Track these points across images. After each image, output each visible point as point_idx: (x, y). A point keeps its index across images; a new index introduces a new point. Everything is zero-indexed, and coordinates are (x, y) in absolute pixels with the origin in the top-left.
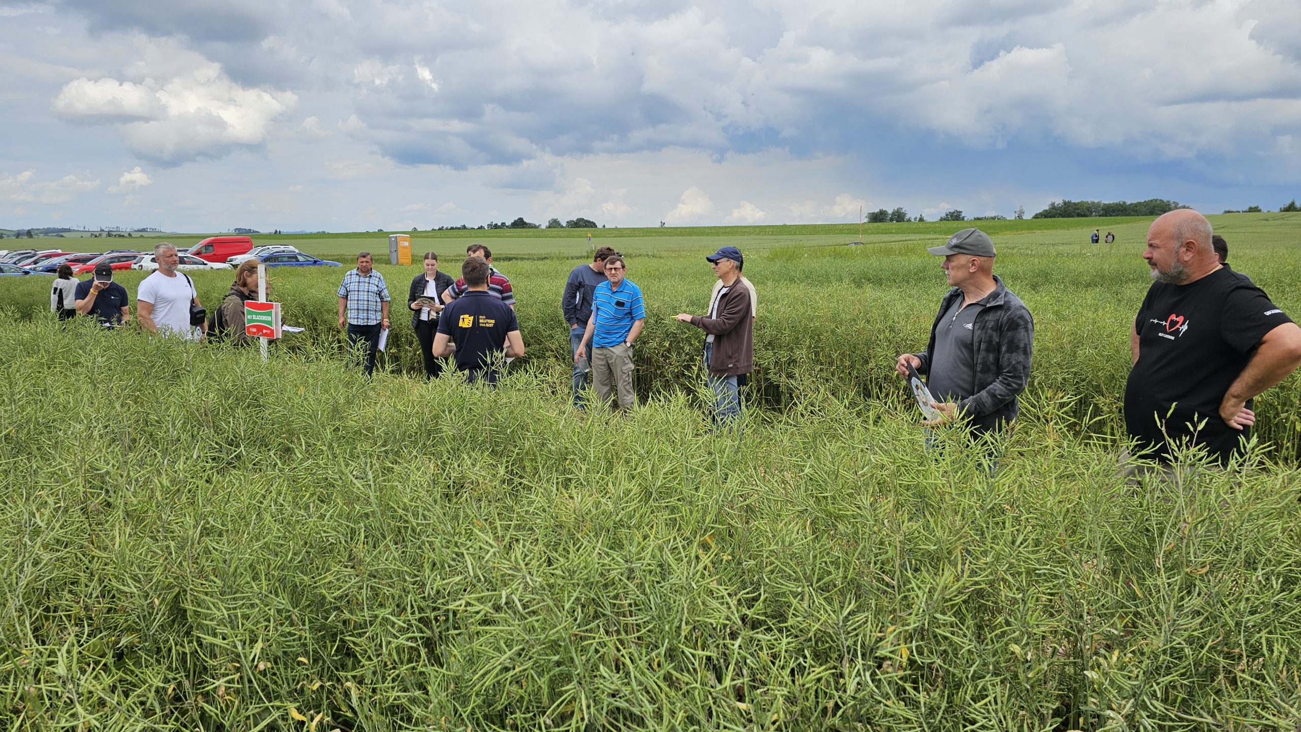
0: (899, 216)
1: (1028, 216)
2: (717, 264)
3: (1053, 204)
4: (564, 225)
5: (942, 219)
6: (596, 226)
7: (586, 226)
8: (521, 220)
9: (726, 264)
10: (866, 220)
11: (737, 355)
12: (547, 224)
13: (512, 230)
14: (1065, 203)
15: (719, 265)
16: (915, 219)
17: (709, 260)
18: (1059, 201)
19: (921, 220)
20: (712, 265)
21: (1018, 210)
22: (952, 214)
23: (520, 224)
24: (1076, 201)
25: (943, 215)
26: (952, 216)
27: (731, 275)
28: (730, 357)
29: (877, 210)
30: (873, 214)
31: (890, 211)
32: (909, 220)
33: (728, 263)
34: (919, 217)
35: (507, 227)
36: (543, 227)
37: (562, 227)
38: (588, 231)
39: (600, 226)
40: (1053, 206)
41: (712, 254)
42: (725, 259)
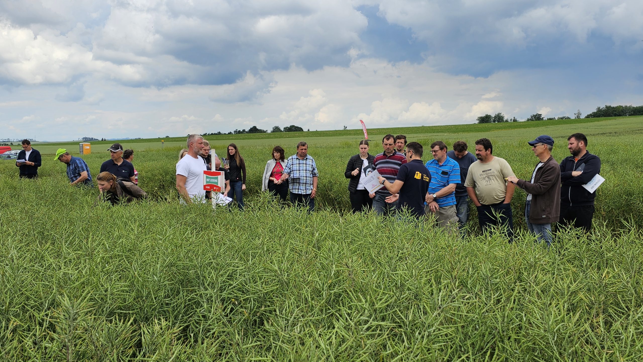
0: (499, 118)
1: (583, 117)
2: (535, 147)
3: (599, 108)
4: (282, 129)
5: (528, 120)
6: (303, 130)
7: (296, 131)
8: (255, 127)
9: (541, 147)
10: (477, 122)
11: (549, 209)
12: (272, 130)
13: (249, 134)
14: (607, 107)
15: (537, 148)
16: (511, 120)
17: (531, 144)
18: (602, 106)
19: (515, 121)
20: (532, 148)
21: (576, 112)
22: (535, 116)
23: (254, 130)
24: (616, 106)
25: (529, 117)
26: (535, 117)
27: (545, 154)
28: (544, 211)
29: (484, 115)
30: (481, 118)
31: (493, 116)
32: (507, 121)
33: (543, 146)
34: (513, 119)
35: (246, 132)
36: (269, 132)
37: (281, 131)
38: (297, 133)
39: (305, 130)
40: (599, 110)
41: (532, 140)
42: (540, 144)
